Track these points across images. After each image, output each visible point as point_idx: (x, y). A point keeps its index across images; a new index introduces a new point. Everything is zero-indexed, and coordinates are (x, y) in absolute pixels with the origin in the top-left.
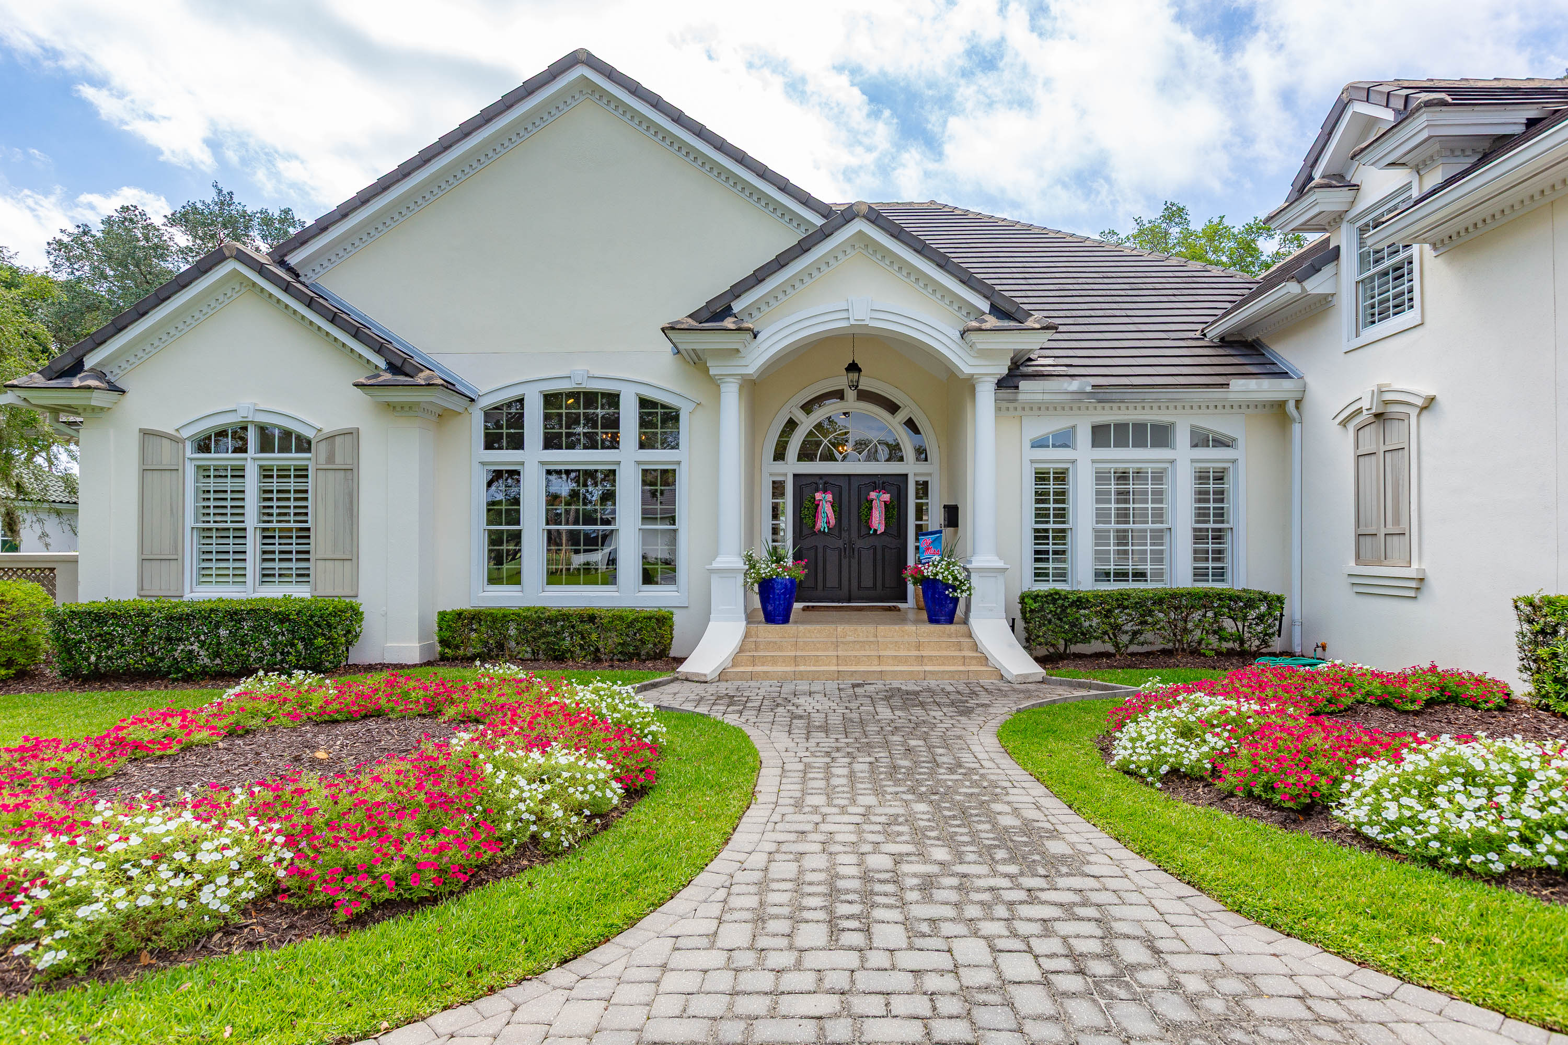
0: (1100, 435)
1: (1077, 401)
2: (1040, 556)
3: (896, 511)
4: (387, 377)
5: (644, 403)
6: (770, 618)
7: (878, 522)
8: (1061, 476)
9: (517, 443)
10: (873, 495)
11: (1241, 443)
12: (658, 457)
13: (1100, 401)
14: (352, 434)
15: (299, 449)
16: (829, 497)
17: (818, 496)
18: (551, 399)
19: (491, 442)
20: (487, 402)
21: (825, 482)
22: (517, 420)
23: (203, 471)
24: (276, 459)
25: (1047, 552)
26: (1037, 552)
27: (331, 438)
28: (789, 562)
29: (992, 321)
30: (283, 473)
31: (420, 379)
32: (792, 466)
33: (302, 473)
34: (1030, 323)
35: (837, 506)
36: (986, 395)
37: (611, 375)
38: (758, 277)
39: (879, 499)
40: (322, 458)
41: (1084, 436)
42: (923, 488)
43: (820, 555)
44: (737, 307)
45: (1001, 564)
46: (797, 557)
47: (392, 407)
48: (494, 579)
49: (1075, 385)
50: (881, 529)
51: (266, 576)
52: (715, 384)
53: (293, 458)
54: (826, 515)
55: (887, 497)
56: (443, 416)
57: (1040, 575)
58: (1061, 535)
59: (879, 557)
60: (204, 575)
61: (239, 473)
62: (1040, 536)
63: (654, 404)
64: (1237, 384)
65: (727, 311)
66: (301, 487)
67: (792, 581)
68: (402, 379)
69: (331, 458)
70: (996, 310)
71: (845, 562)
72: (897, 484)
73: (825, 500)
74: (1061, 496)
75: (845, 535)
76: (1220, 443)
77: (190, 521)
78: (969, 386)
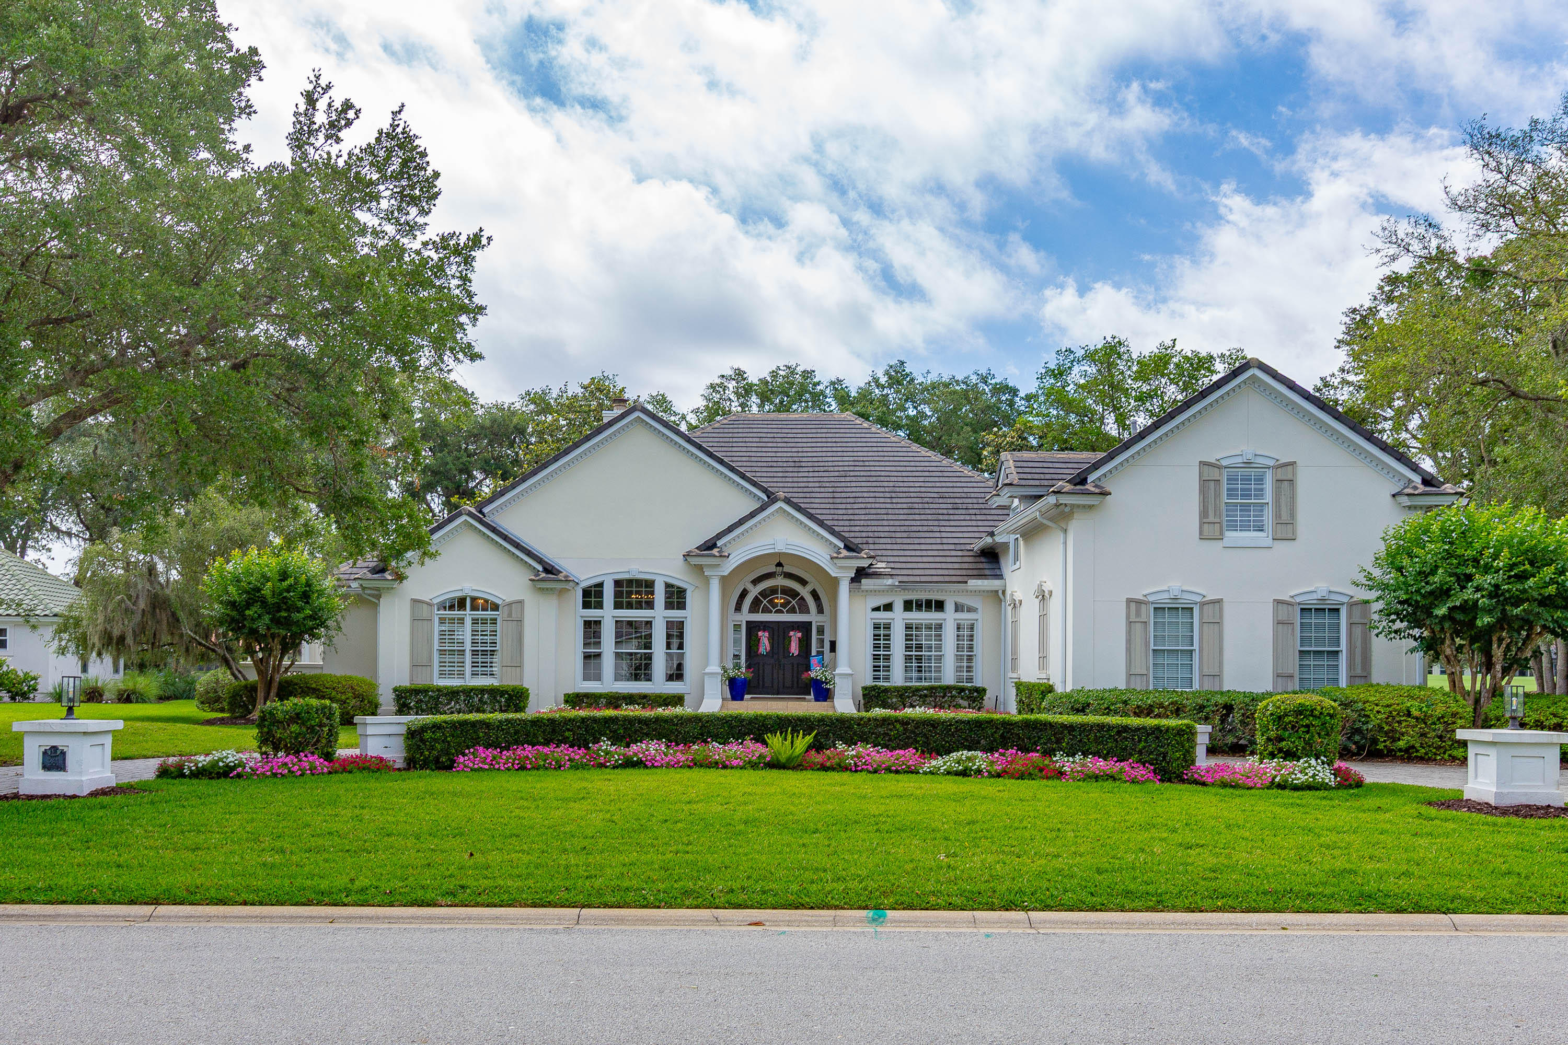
0: (908, 606)
1: (892, 589)
2: (876, 668)
3: (805, 644)
4: (543, 575)
5: (668, 585)
6: (734, 698)
7: (794, 649)
8: (887, 627)
9: (600, 605)
10: (792, 633)
11: (980, 610)
12: (675, 614)
13: (904, 589)
14: (521, 602)
15: (492, 610)
16: (767, 634)
17: (760, 634)
18: (618, 583)
19: (586, 605)
20: (584, 584)
21: (764, 626)
22: (600, 594)
23: (442, 621)
24: (480, 614)
25: (879, 667)
26: (874, 667)
27: (510, 604)
28: (743, 670)
29: (845, 553)
30: (484, 620)
31: (561, 577)
32: (746, 616)
33: (494, 621)
34: (863, 554)
35: (771, 639)
36: (844, 588)
37: (650, 571)
38: (730, 529)
39: (795, 636)
40: (505, 615)
41: (899, 606)
42: (821, 631)
43: (761, 668)
44: (719, 543)
45: (850, 672)
46: (748, 667)
47: (541, 590)
48: (586, 678)
49: (890, 581)
50: (796, 653)
51: (474, 674)
52: (707, 580)
53: (490, 614)
54: (765, 644)
55: (799, 635)
56: (562, 592)
57: (876, 678)
58: (887, 658)
59: (795, 669)
60: (442, 674)
61: (461, 621)
62: (876, 658)
63: (672, 586)
64: (974, 583)
65: (714, 546)
66: (493, 629)
67: (745, 679)
68: (550, 576)
69: (510, 615)
70: (847, 548)
71: (775, 671)
72: (805, 628)
73: (764, 637)
74: (887, 637)
75: (776, 657)
76: (970, 610)
77: (436, 646)
78: (835, 582)
